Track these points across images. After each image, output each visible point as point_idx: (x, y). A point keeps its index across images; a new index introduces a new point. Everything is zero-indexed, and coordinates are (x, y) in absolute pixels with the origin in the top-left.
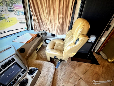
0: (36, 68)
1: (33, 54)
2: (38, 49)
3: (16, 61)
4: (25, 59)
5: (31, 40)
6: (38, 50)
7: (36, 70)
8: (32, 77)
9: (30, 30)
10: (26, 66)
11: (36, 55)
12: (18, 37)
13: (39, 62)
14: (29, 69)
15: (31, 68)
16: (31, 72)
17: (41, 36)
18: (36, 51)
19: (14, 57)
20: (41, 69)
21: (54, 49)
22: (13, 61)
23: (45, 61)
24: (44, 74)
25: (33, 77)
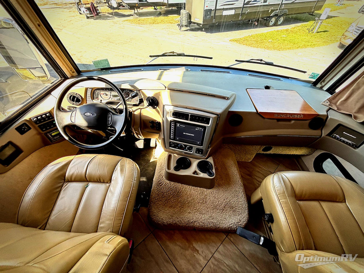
0: (214, 171)
1: (248, 147)
2: (271, 152)
3: (208, 126)
4: (222, 137)
5: (279, 117)
6: (268, 152)
7: (211, 174)
8: (195, 172)
9: (321, 88)
10: (210, 149)
11: (249, 157)
12: (267, 88)
13: (234, 172)
14: (207, 159)
15: (211, 160)
16: (203, 166)
17: (325, 132)
18: (259, 150)
19: (212, 118)
20: (219, 185)
21: (301, 203)
22: (205, 121)
23: (242, 188)
24: (212, 199)
25: (197, 174)
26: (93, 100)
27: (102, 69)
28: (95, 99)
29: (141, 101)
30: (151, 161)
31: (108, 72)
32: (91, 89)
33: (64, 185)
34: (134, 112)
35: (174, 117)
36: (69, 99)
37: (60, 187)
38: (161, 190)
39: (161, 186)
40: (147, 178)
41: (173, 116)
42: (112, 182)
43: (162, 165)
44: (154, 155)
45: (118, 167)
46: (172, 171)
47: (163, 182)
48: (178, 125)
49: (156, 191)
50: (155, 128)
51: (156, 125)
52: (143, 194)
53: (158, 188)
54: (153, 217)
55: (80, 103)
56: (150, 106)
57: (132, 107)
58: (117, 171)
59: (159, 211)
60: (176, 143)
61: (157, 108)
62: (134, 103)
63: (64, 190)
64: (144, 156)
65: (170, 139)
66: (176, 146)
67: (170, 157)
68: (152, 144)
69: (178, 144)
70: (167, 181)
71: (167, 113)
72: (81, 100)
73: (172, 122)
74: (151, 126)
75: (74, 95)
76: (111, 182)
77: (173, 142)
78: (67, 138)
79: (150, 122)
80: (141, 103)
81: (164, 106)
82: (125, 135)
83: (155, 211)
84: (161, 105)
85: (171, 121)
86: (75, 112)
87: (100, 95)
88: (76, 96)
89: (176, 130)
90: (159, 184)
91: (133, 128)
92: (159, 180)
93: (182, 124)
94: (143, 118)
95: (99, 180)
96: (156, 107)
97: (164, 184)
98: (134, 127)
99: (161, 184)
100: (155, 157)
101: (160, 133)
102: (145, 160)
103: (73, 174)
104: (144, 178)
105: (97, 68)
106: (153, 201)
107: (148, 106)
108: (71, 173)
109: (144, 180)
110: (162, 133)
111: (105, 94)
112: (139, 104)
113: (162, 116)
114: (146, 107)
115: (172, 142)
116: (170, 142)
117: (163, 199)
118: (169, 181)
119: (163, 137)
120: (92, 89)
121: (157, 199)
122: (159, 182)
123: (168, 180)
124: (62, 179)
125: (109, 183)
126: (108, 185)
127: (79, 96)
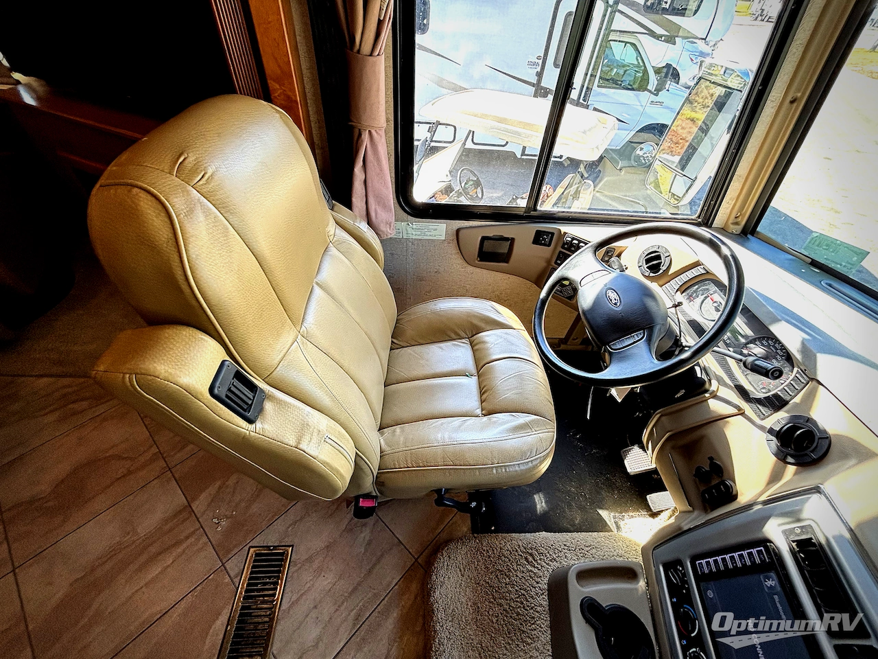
26: (679, 292)
27: (814, 263)
28: (684, 294)
29: (776, 403)
30: (601, 512)
31: (820, 279)
32: (704, 272)
33: (463, 341)
34: (714, 396)
35: (792, 551)
36: (646, 253)
37: (458, 337)
38: (514, 564)
39: (526, 559)
40: (545, 514)
41: (794, 544)
42: (485, 418)
43: (594, 551)
44: (626, 516)
45: (523, 419)
46: (577, 592)
47: (539, 566)
48: (770, 583)
49: (510, 549)
50: (702, 488)
51: (718, 486)
52: (479, 507)
53: (517, 551)
54: (445, 554)
55: (652, 275)
56: (774, 438)
57: (726, 385)
58: (513, 418)
59: (461, 571)
60: (689, 590)
61: (791, 469)
62: (747, 387)
63: (455, 345)
64: (611, 486)
65: (694, 560)
66: (679, 592)
67: (627, 573)
68: (655, 499)
69: (689, 599)
70: (546, 580)
71: (795, 516)
72: (661, 271)
73: (767, 549)
74: (699, 469)
75: (662, 255)
76: (485, 416)
77: (685, 575)
78: (543, 294)
79: (711, 459)
80: (764, 405)
81: (817, 490)
82: (619, 401)
83: (459, 558)
84: (811, 478)
85: (765, 542)
86: (605, 272)
87: (706, 298)
88: (662, 258)
89: (742, 580)
90: (530, 551)
91: (658, 416)
92: (542, 550)
93: (785, 600)
94: (710, 431)
95: (483, 391)
96: (790, 460)
97: (533, 569)
98: (664, 418)
99: (530, 559)
100: (621, 523)
101: (696, 513)
102: (599, 493)
103: (484, 342)
104: (543, 504)
105: (806, 253)
106: (482, 544)
107: (771, 431)
108: (487, 339)
109: (538, 507)
110: (699, 518)
111: (715, 305)
112: (758, 401)
113: (764, 498)
114: (762, 428)
115: (683, 569)
116: (679, 562)
117: (493, 576)
118: (546, 587)
119: (686, 528)
120: (708, 272)
121: (489, 557)
122: (537, 550)
123: (549, 585)
124: (472, 332)
125: (483, 412)
126: (479, 412)
127: (667, 264)
